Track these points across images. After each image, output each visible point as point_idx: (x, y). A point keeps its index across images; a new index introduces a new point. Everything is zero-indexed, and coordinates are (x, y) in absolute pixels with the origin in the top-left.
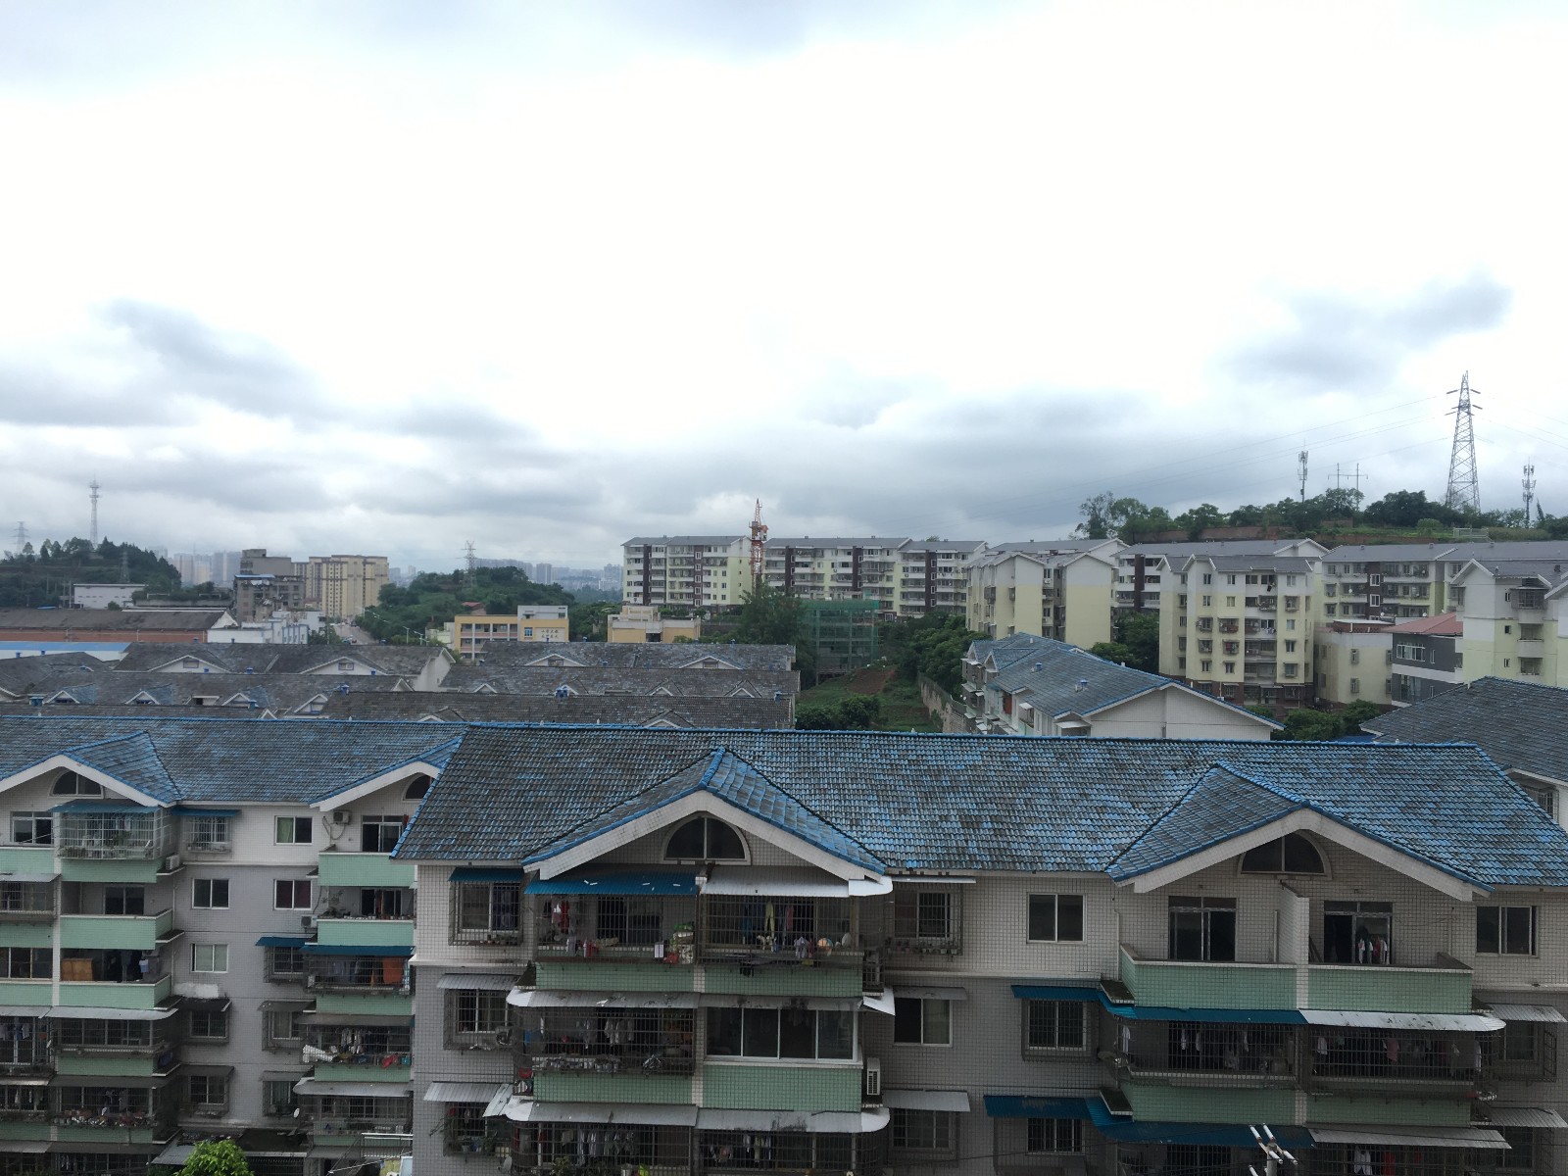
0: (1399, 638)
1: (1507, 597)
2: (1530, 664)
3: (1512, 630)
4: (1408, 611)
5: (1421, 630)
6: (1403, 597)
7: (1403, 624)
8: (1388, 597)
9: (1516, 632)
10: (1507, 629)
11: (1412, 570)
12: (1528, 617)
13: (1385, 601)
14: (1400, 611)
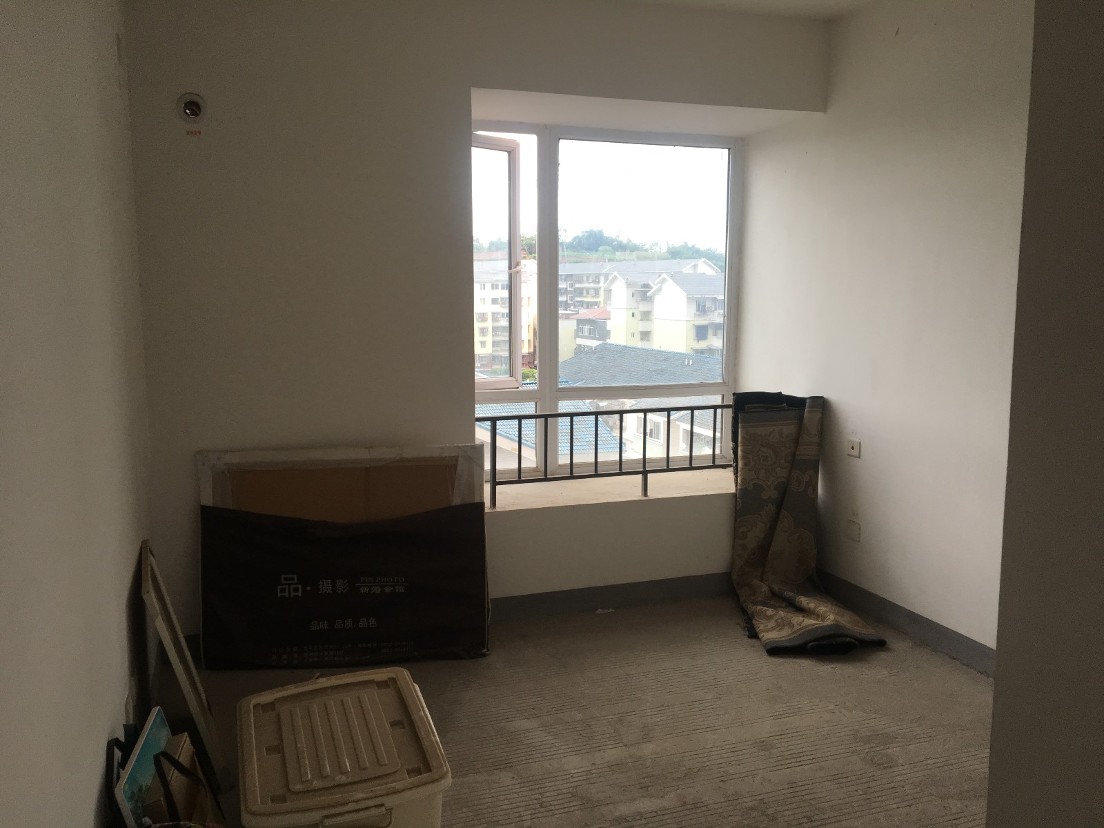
0: (581, 322)
1: (633, 295)
2: (646, 335)
3: (636, 315)
4: (589, 305)
5: (591, 317)
6: (587, 297)
7: (584, 313)
8: (577, 296)
9: (638, 315)
10: (633, 315)
11: (591, 280)
12: (643, 307)
13: (577, 299)
14: (585, 305)
